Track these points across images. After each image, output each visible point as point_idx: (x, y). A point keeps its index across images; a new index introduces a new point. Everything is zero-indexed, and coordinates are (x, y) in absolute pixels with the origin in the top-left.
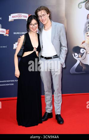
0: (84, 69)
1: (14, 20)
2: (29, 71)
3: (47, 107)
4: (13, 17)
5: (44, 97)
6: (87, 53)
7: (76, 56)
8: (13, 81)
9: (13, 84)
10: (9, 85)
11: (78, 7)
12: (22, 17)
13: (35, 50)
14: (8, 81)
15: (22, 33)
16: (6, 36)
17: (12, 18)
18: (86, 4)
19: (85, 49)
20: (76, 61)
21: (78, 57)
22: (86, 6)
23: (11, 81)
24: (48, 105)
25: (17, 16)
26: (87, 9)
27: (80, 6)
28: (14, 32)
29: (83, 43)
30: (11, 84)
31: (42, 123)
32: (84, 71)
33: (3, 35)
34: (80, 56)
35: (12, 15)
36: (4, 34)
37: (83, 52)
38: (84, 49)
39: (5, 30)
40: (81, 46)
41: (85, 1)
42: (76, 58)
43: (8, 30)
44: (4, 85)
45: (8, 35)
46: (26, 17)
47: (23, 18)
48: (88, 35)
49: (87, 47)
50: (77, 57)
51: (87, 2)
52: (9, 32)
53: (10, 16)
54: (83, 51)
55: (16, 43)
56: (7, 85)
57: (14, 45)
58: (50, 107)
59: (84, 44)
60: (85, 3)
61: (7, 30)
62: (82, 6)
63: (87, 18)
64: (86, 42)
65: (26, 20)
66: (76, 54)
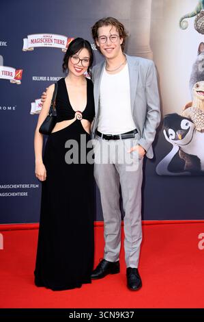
0: (187, 166)
1: (35, 48)
2: (65, 163)
3: (108, 248)
4: (32, 41)
5: (103, 226)
6: (194, 129)
7: (171, 135)
8: (27, 186)
9: (25, 194)
10: (16, 194)
11: (179, 27)
12: (53, 41)
13: (78, 116)
14: (14, 186)
15: (52, 79)
16: (16, 83)
17: (29, 43)
18: (196, 21)
19: (192, 121)
20: (170, 147)
21: (176, 139)
22: (196, 24)
23: (23, 186)
24: (108, 243)
25: (41, 41)
26: (198, 31)
27: (184, 24)
28: (34, 76)
29: (187, 107)
30: (21, 194)
31: (90, 282)
32: (186, 171)
33: (9, 80)
34: (180, 137)
35: (31, 37)
36: (12, 78)
37: (186, 128)
38: (188, 121)
39: (12, 70)
40: (182, 114)
41: (196, 12)
42: (170, 140)
43: (20, 71)
44: (7, 194)
45: (19, 82)
46: (62, 42)
47: (55, 45)
48: (199, 89)
49: (196, 116)
50: (173, 137)
51: (199, 15)
52: (23, 74)
53: (25, 40)
54: (187, 124)
55: (38, 101)
56: (13, 194)
57: (33, 104)
58: (115, 248)
59: (189, 108)
60: (195, 18)
61: (17, 69)
62: (188, 25)
63: (199, 50)
64: (195, 105)
65: (61, 49)
66: (171, 131)
